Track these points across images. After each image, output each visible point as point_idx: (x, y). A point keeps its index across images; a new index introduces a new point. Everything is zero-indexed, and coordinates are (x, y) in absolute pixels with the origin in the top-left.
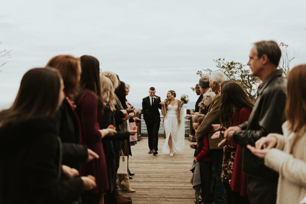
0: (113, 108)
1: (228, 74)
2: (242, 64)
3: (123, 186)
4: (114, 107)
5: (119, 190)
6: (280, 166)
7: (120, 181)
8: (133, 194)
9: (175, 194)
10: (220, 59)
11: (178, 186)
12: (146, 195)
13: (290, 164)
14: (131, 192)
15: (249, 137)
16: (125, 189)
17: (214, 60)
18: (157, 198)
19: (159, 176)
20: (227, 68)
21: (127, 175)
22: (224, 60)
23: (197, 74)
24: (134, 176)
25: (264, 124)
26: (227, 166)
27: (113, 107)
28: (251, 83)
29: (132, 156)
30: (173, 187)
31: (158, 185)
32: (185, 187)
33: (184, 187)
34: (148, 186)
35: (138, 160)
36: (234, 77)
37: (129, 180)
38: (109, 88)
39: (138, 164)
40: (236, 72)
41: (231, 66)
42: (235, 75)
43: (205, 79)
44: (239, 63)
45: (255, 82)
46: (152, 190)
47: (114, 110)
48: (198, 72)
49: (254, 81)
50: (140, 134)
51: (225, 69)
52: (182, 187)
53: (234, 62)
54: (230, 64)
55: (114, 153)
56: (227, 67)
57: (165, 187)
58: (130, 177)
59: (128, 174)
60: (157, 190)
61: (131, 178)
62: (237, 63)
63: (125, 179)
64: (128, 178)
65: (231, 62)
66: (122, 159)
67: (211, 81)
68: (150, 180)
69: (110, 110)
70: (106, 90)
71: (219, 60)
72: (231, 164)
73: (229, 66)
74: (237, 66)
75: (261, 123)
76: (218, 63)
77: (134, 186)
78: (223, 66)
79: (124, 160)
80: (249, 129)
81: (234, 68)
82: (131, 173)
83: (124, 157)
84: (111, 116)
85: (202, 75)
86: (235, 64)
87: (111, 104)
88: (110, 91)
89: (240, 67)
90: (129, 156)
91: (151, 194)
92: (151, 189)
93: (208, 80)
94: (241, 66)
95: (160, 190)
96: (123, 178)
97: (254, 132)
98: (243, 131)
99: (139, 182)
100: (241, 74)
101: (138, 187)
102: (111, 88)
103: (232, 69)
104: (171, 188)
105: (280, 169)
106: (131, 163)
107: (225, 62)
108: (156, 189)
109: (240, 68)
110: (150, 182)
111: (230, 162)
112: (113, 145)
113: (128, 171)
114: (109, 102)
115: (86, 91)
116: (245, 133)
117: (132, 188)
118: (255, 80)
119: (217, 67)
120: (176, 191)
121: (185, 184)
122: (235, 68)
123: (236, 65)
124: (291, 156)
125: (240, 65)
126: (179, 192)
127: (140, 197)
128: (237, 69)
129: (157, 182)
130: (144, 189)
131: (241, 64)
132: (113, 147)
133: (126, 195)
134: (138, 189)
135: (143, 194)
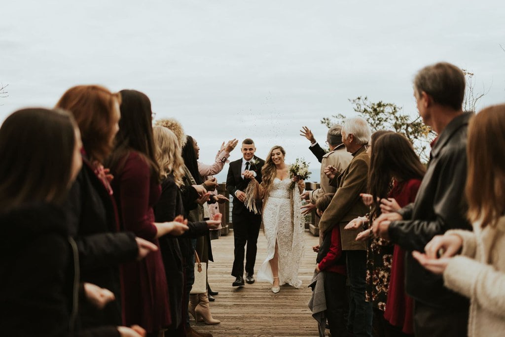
0: (179, 182)
1: (373, 122)
2: (397, 106)
3: (198, 315)
4: (181, 179)
5: (191, 321)
6: (472, 287)
7: (194, 305)
8: (216, 327)
9: (287, 327)
10: (359, 98)
11: (292, 314)
12: (237, 329)
13: (489, 283)
14: (212, 325)
15: (417, 232)
16: (202, 318)
17: (350, 100)
18: (256, 334)
19: (259, 295)
20: (371, 113)
21: (205, 296)
22: (366, 99)
23: (322, 122)
24: (216, 296)
25: (443, 210)
26: (377, 279)
27: (179, 180)
28: (412, 137)
29: (213, 261)
30: (283, 315)
31: (258, 310)
32: (305, 314)
33: (303, 315)
34: (241, 314)
35: (224, 269)
36: (384, 127)
37: (208, 304)
38: (173, 147)
39: (224, 276)
40: (387, 119)
41: (377, 109)
42: (385, 124)
43: (335, 130)
44: (391, 105)
45: (418, 135)
46: (248, 320)
47: (182, 186)
48: (324, 119)
49: (416, 135)
50: (227, 224)
51: (368, 114)
52: (299, 315)
53: (382, 103)
54: (376, 107)
55: (181, 259)
56: (371, 110)
57: (271, 315)
58: (211, 297)
59: (207, 294)
60: (256, 320)
61: (211, 300)
62: (387, 105)
63: (202, 303)
64: (207, 299)
65: (378, 103)
66: (197, 268)
67: (344, 133)
68: (244, 303)
69: (174, 184)
70: (166, 151)
71: (358, 100)
72: (383, 277)
73: (375, 110)
74: (388, 110)
75: (438, 209)
76: (357, 104)
77: (218, 313)
78: (365, 109)
79: (200, 270)
80: (415, 219)
81: (383, 112)
82: (213, 290)
83: (201, 263)
84: (176, 195)
85: (331, 124)
86: (384, 105)
87: (176, 175)
88: (173, 152)
89: (394, 111)
90: (209, 261)
91: (247, 327)
92: (246, 318)
93: (340, 131)
94: (395, 109)
95: (261, 320)
96: (198, 301)
97: (425, 223)
98: (407, 222)
99: (225, 306)
100: (396, 123)
101: (223, 315)
102: (176, 146)
103: (380, 114)
104: (280, 316)
105: (472, 292)
106: (213, 273)
107: (368, 103)
108: (255, 318)
109: (393, 113)
110: (244, 306)
111: (382, 272)
112: (180, 246)
113: (208, 287)
114: (173, 171)
115: (130, 153)
116: (409, 225)
117: (214, 318)
118: (418, 133)
119: (355, 110)
120: (289, 321)
121: (303, 310)
122: (386, 113)
123: (386, 107)
124: (490, 268)
125: (393, 108)
126: (294, 323)
127: (228, 333)
128: (389, 115)
129: (256, 306)
130: (235, 318)
131: (394, 106)
132: (179, 249)
133: (202, 330)
134: (224, 318)
135: (232, 327)
